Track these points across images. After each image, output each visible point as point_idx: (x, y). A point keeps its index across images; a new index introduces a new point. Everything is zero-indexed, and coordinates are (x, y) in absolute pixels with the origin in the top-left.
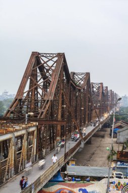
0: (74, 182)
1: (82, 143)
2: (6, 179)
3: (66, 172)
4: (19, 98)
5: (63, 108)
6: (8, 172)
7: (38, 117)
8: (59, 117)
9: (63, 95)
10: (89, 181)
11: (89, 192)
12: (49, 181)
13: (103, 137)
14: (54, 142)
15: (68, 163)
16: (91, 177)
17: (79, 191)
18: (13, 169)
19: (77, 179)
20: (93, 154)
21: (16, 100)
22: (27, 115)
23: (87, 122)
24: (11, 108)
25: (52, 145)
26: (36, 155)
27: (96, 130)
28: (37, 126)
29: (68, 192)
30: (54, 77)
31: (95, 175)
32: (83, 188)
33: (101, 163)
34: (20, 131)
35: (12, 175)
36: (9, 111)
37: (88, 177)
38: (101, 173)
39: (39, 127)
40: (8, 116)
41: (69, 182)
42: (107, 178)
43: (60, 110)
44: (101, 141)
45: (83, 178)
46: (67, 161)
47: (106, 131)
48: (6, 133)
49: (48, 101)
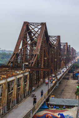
0: (55, 109)
1: (57, 83)
2: (12, 107)
3: (49, 103)
4: (16, 53)
5: (44, 59)
6: (13, 102)
7: (30, 66)
8: (42, 65)
9: (44, 51)
10: (65, 108)
11: (65, 115)
12: (40, 108)
13: (68, 79)
14: (39, 83)
15: (50, 96)
16: (65, 106)
17: (59, 115)
18: (16, 100)
19: (57, 107)
20: (63, 90)
21: (14, 54)
22: (23, 64)
23: (58, 69)
24: (11, 59)
25: (38, 84)
26: (29, 91)
27: (65, 74)
28: (30, 72)
29: (51, 115)
30: (39, 39)
31: (69, 105)
32: (61, 113)
33: (69, 96)
34: (20, 75)
35: (15, 104)
36: (10, 62)
37: (64, 105)
38: (72, 103)
39: (30, 73)
40: (9, 65)
41: (51, 109)
42: (77, 106)
43: (43, 61)
44: (67, 82)
45: (60, 106)
46: (49, 95)
47: (69, 75)
48: (12, 76)
49: (36, 55)
